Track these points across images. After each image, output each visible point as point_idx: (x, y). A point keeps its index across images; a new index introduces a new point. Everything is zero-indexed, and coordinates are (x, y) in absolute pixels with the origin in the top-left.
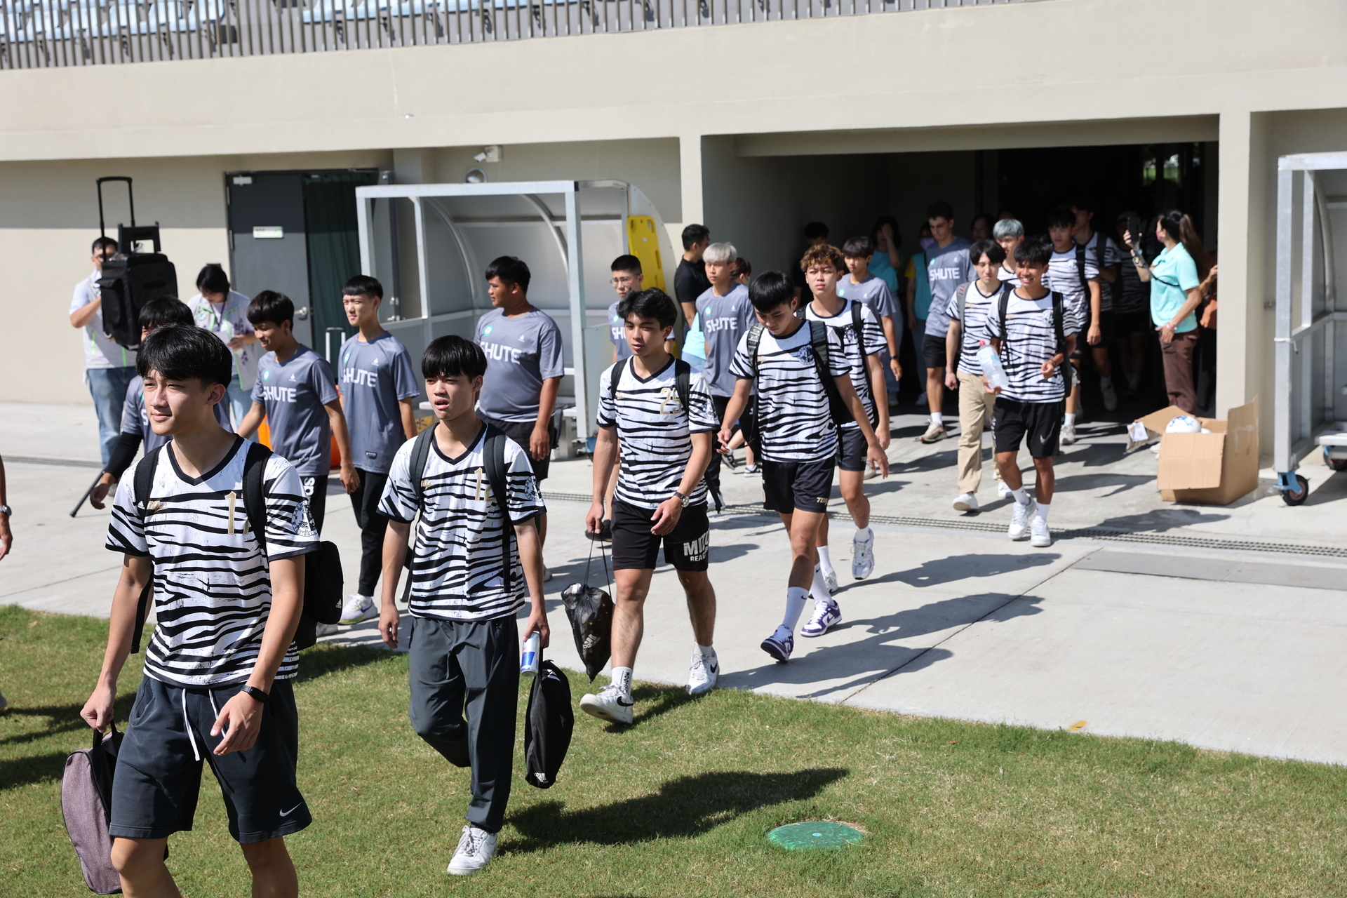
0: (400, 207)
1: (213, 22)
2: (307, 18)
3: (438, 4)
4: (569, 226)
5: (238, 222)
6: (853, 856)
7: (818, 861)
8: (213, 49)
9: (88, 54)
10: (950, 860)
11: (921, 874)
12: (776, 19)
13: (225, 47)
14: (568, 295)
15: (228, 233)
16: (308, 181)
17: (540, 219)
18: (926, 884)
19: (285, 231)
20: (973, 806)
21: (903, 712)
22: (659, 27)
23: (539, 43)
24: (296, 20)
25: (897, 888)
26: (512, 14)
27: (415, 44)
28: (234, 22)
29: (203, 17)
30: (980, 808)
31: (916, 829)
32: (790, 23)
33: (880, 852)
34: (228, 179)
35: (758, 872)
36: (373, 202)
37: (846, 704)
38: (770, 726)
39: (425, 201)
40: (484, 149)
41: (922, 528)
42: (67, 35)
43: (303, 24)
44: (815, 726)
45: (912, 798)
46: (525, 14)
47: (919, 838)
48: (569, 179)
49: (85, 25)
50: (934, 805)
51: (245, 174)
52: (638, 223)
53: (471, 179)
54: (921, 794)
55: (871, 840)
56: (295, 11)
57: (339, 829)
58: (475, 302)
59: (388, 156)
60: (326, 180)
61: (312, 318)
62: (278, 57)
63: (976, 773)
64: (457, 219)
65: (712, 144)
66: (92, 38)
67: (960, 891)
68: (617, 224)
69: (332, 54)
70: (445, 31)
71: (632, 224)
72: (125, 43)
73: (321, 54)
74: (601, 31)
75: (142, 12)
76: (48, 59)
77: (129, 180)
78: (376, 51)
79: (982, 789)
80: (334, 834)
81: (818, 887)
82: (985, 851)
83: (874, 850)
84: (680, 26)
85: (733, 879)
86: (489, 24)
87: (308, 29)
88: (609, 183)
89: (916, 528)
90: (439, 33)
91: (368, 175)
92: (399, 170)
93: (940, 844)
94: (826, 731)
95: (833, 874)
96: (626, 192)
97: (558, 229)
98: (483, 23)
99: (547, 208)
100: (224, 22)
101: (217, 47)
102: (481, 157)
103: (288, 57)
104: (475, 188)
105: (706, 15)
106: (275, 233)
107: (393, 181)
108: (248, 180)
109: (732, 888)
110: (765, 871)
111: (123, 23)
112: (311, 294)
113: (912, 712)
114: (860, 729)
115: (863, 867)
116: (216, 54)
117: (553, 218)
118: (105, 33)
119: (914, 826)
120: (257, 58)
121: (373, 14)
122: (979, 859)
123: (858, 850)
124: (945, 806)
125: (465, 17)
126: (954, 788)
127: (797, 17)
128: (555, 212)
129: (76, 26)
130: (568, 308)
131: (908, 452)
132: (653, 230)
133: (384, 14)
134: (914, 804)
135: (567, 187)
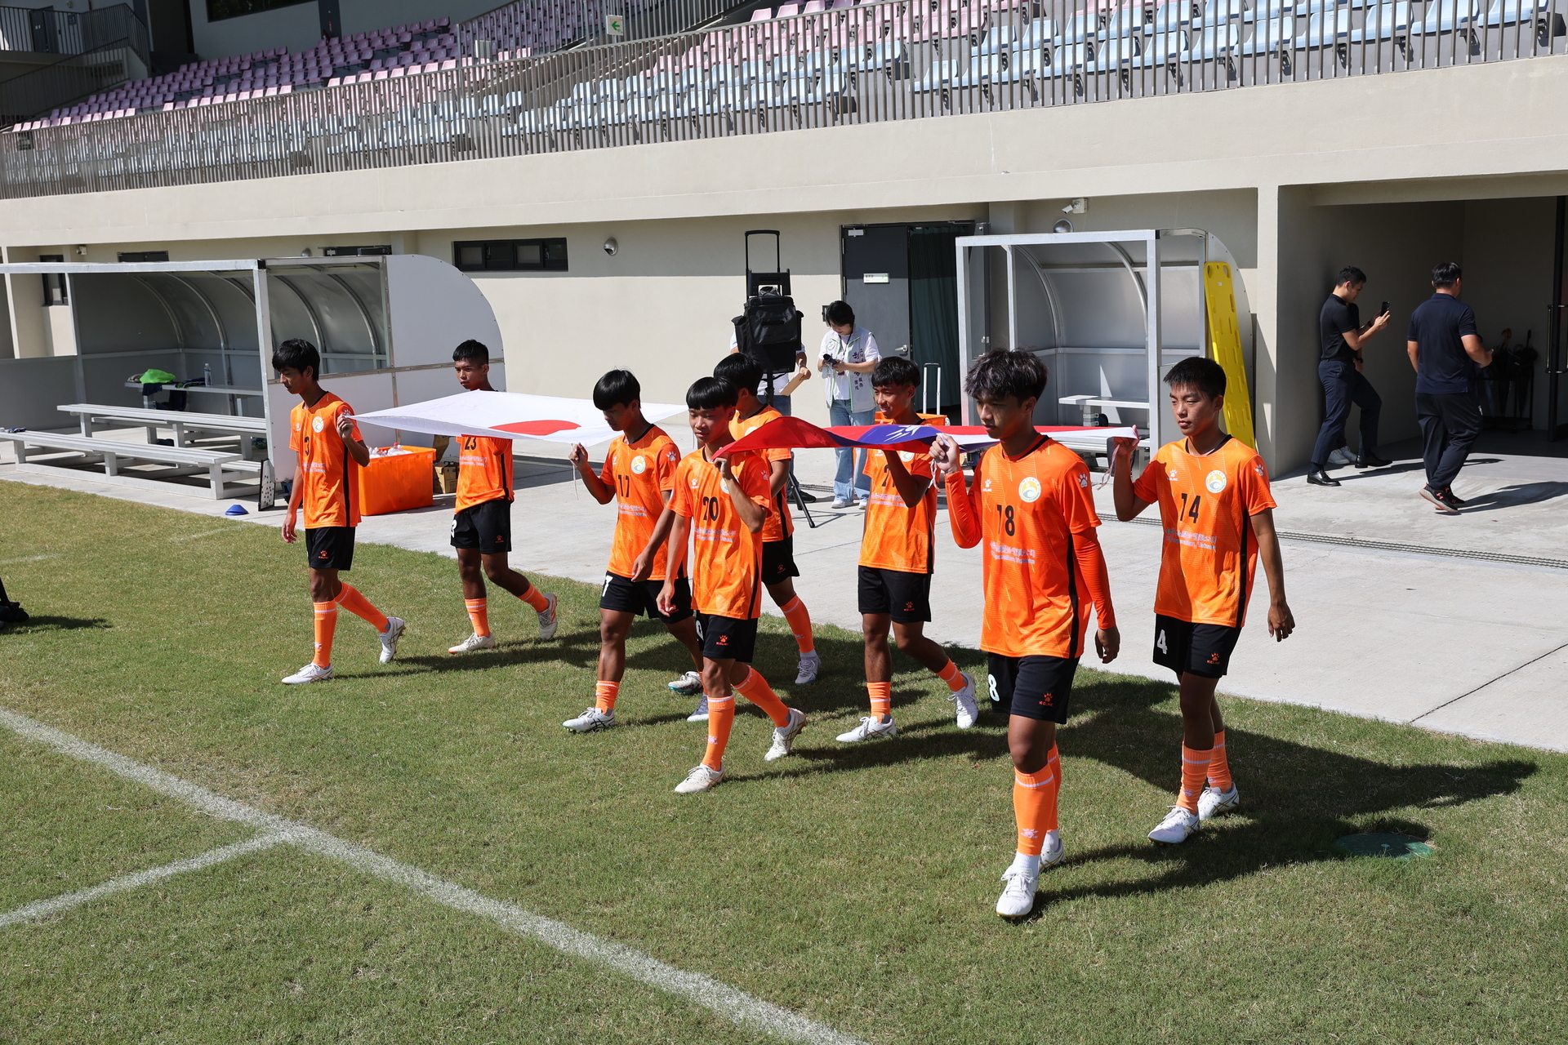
0: (993, 255)
1: (836, 94)
2: (917, 88)
3: (1035, 71)
4: (1149, 272)
5: (850, 270)
6: (1422, 868)
7: (1387, 870)
8: (835, 119)
9: (731, 127)
10: (1522, 880)
11: (1493, 891)
12: (1358, 74)
13: (846, 116)
14: (1145, 335)
15: (842, 279)
16: (912, 233)
17: (1122, 265)
18: (1498, 901)
19: (890, 277)
20: (1547, 831)
21: (1472, 736)
22: (1242, 85)
23: (1127, 103)
24: (908, 89)
25: (1468, 903)
26: (1102, 78)
27: (1012, 108)
28: (854, 94)
29: (828, 91)
30: (1554, 833)
31: (1487, 849)
32: (1372, 78)
33: (1450, 867)
34: (844, 231)
35: (1327, 876)
36: (970, 250)
37: (1413, 724)
38: (1338, 741)
39: (1016, 249)
40: (1071, 202)
41: (1489, 562)
42: (716, 111)
43: (914, 93)
44: (1383, 744)
45: (1482, 819)
46: (1114, 78)
47: (1490, 857)
48: (1151, 229)
49: (730, 101)
50: (1505, 827)
51: (858, 227)
52: (1215, 271)
53: (1058, 229)
54: (1492, 815)
55: (1440, 855)
56: (907, 81)
57: (938, 806)
58: (1058, 341)
59: (984, 208)
60: (927, 232)
61: (911, 353)
62: (891, 123)
63: (1549, 799)
64: (1045, 265)
65: (1288, 194)
66: (736, 112)
67: (1534, 911)
68: (1194, 270)
69: (938, 118)
70: (1039, 96)
71: (1209, 270)
72: (762, 115)
73: (928, 119)
74: (1186, 91)
75: (778, 88)
76: (699, 132)
77: (777, 233)
78: (977, 115)
79: (1556, 816)
80: (933, 809)
81: (1387, 895)
82: (1560, 875)
83: (1444, 864)
84: (1263, 84)
85: (1302, 880)
86: (1080, 88)
87: (918, 97)
88: (1189, 232)
89: (1483, 561)
90: (1034, 98)
91: (964, 226)
92: (993, 222)
93: (1512, 864)
94: (1393, 750)
95: (1402, 884)
96: (1204, 240)
97: (1138, 275)
98: (1075, 87)
99: (1130, 255)
100: (846, 94)
101: (839, 116)
102: (1068, 209)
103: (900, 122)
104: (1062, 237)
105: (1288, 72)
106: (882, 278)
107: (988, 231)
108: (861, 233)
109: (1302, 888)
110: (1334, 875)
111: (762, 98)
112: (911, 333)
113: (1481, 737)
114: (1428, 750)
115: (1432, 880)
116: (838, 122)
117: (1133, 264)
118: (747, 107)
119: (1485, 846)
120: (873, 124)
121: (975, 82)
122: (1552, 882)
123: (1427, 864)
124: (1517, 828)
125: (1058, 82)
126: (1526, 812)
127: (1379, 71)
128: (1136, 259)
129: (723, 103)
130: (1144, 347)
131: (1476, 489)
132: (1228, 276)
133: (985, 82)
134: (1485, 825)
135: (1148, 235)
